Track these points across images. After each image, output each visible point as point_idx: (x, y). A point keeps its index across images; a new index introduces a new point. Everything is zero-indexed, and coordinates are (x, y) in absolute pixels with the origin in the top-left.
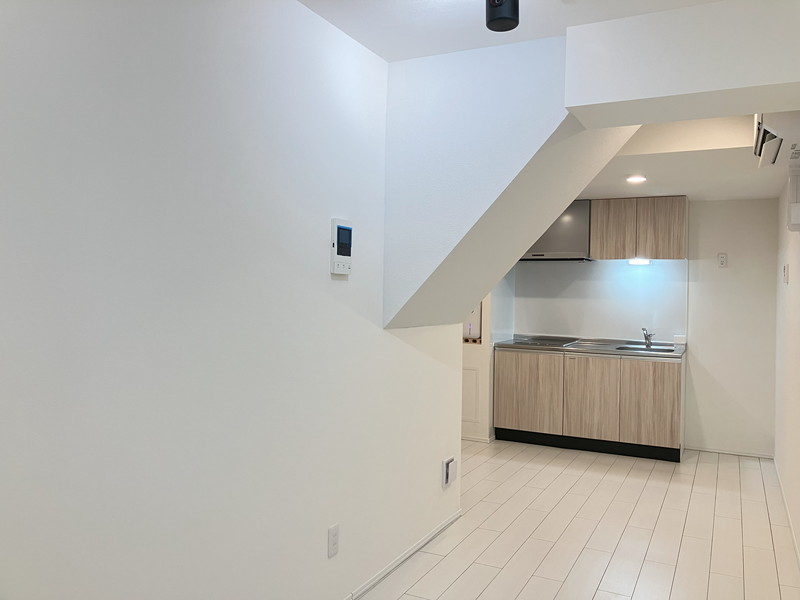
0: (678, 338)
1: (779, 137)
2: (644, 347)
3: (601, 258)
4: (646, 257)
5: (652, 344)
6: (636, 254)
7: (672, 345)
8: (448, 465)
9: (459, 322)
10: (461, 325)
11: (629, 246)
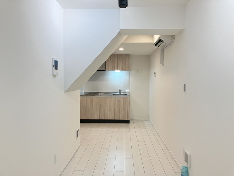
0: (127, 91)
1: (164, 41)
2: (119, 94)
3: (109, 70)
4: (120, 70)
5: (121, 93)
6: (117, 69)
7: (126, 93)
8: (78, 131)
9: (79, 89)
10: (79, 90)
11: (116, 67)
